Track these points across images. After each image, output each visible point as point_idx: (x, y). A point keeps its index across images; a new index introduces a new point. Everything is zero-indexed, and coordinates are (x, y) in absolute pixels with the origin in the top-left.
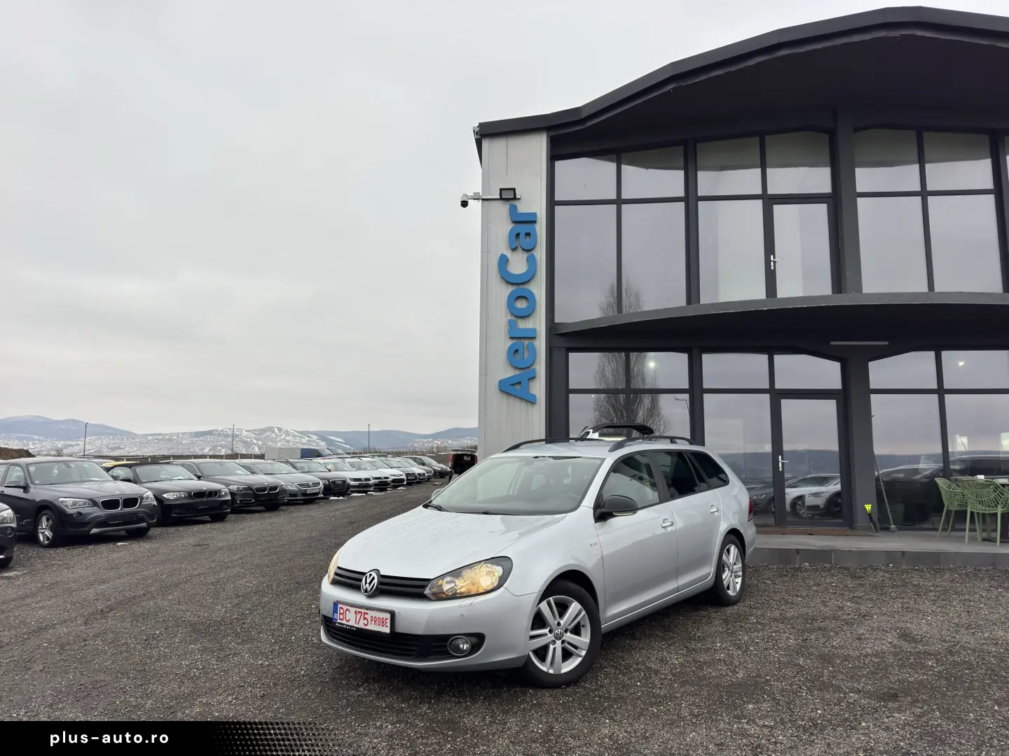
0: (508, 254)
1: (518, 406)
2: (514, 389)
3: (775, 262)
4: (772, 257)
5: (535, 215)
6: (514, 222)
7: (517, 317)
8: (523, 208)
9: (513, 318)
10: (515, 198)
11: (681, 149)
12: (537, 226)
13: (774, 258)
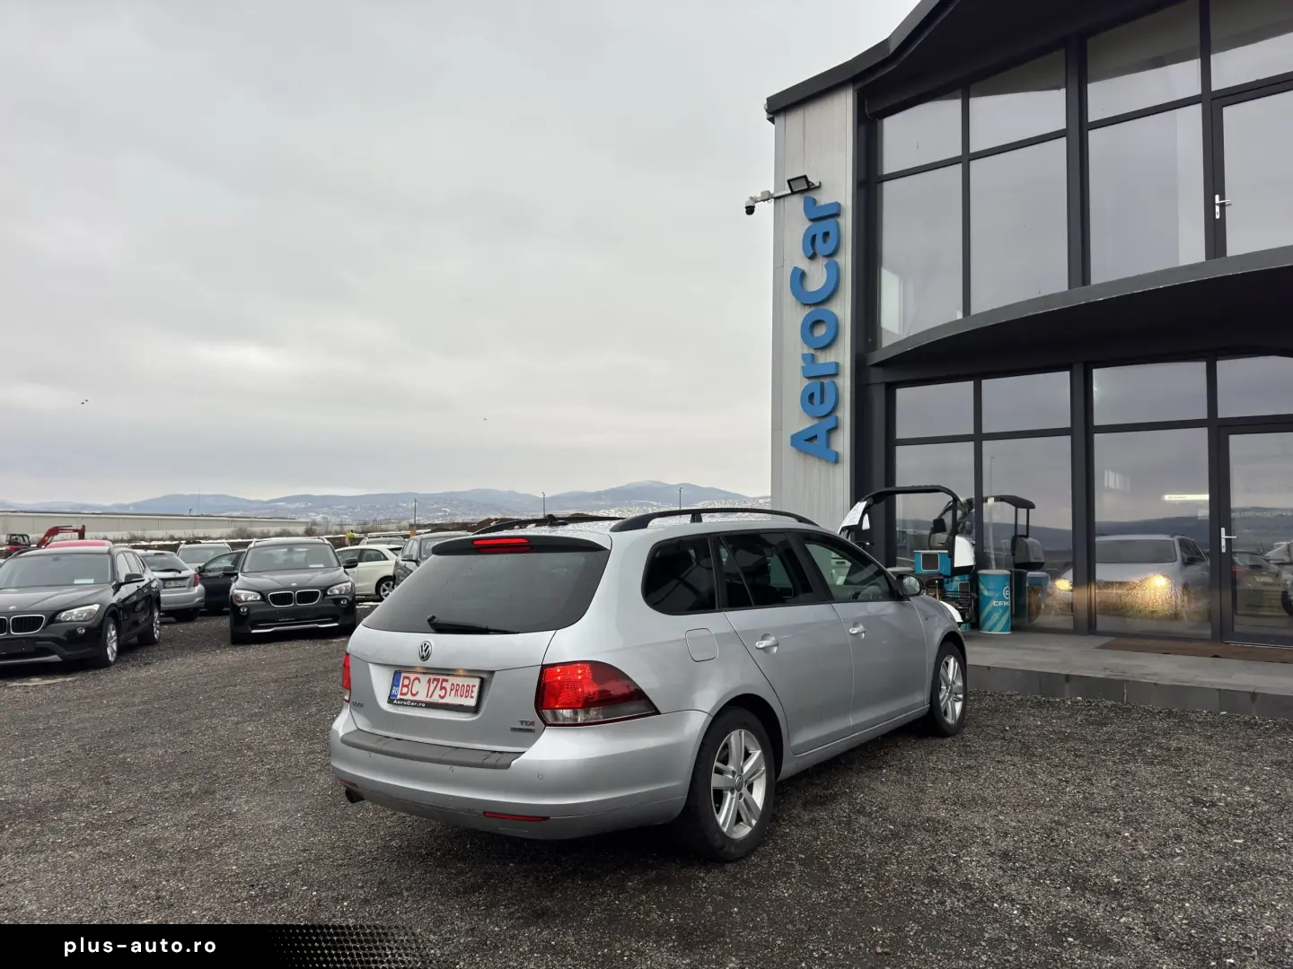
0: (804, 264)
1: (817, 467)
2: (810, 443)
3: (1223, 206)
4: (1217, 197)
5: (838, 205)
6: (811, 220)
7: (816, 349)
8: (824, 198)
9: (812, 351)
10: (810, 187)
11: (1060, 55)
12: (841, 220)
13: (1222, 198)
